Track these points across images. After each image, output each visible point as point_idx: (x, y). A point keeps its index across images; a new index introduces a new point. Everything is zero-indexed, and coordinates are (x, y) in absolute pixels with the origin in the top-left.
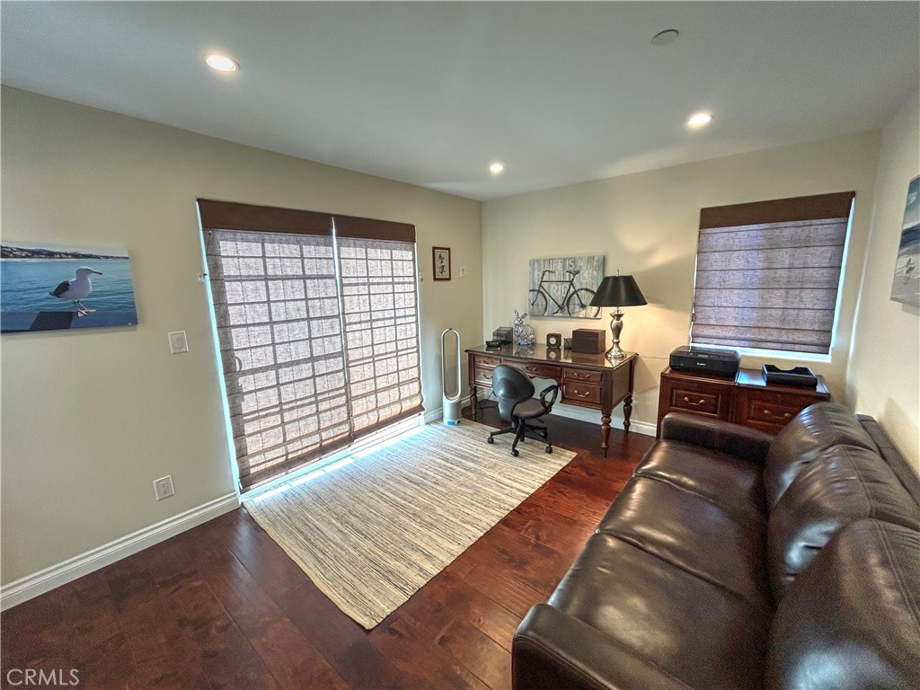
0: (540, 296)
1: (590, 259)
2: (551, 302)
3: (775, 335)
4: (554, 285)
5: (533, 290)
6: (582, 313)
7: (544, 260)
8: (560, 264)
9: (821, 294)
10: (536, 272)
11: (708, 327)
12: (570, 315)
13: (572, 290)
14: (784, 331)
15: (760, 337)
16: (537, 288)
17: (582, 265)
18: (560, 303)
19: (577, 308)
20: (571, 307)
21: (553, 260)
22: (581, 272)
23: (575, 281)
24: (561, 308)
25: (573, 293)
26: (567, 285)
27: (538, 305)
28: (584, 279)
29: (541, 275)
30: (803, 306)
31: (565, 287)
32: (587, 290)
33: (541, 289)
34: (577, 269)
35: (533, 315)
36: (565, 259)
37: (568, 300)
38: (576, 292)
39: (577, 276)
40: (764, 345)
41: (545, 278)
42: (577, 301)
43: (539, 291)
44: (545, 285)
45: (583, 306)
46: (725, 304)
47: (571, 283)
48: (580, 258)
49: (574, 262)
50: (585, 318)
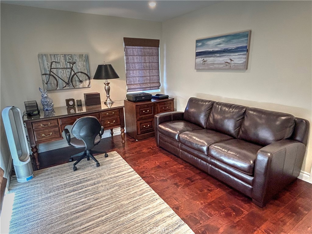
0: (51, 78)
1: (81, 56)
2: (60, 81)
3: (149, 85)
4: (60, 71)
5: (46, 74)
6: (81, 85)
7: (50, 55)
8: (62, 58)
9: (156, 70)
10: (46, 63)
11: (132, 85)
12: (74, 87)
13: (73, 73)
14: (151, 84)
15: (146, 86)
16: (48, 73)
17: (76, 59)
18: (67, 81)
19: (78, 83)
20: (74, 83)
21: (57, 55)
22: (77, 63)
23: (74, 68)
24: (68, 84)
25: (74, 75)
26: (69, 70)
27: (51, 84)
28: (79, 66)
29: (49, 64)
30: (153, 75)
31: (68, 72)
32: (82, 72)
33: (52, 73)
34: (74, 61)
35: (49, 91)
36: (65, 55)
37: (71, 79)
38: (75, 74)
39: (74, 65)
40: (146, 89)
41: (53, 66)
42: (77, 79)
43: (50, 75)
44: (54, 71)
45: (81, 82)
46: (135, 76)
47: (72, 69)
48: (75, 55)
49: (71, 57)
50: (83, 88)
